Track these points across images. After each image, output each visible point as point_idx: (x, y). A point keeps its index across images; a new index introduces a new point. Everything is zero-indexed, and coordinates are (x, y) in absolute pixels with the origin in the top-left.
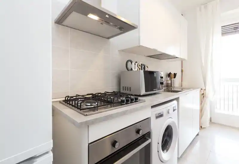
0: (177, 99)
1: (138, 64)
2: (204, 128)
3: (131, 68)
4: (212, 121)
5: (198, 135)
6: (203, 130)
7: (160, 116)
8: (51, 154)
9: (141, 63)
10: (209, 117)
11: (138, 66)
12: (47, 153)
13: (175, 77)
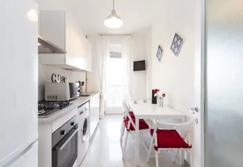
0: (89, 101)
1: (60, 77)
2: (101, 119)
3: (55, 80)
4: (105, 113)
5: (98, 124)
6: (101, 120)
7: (81, 113)
8: (37, 142)
9: (62, 76)
10: (104, 111)
11: (60, 79)
12: (35, 141)
13: (83, 85)
